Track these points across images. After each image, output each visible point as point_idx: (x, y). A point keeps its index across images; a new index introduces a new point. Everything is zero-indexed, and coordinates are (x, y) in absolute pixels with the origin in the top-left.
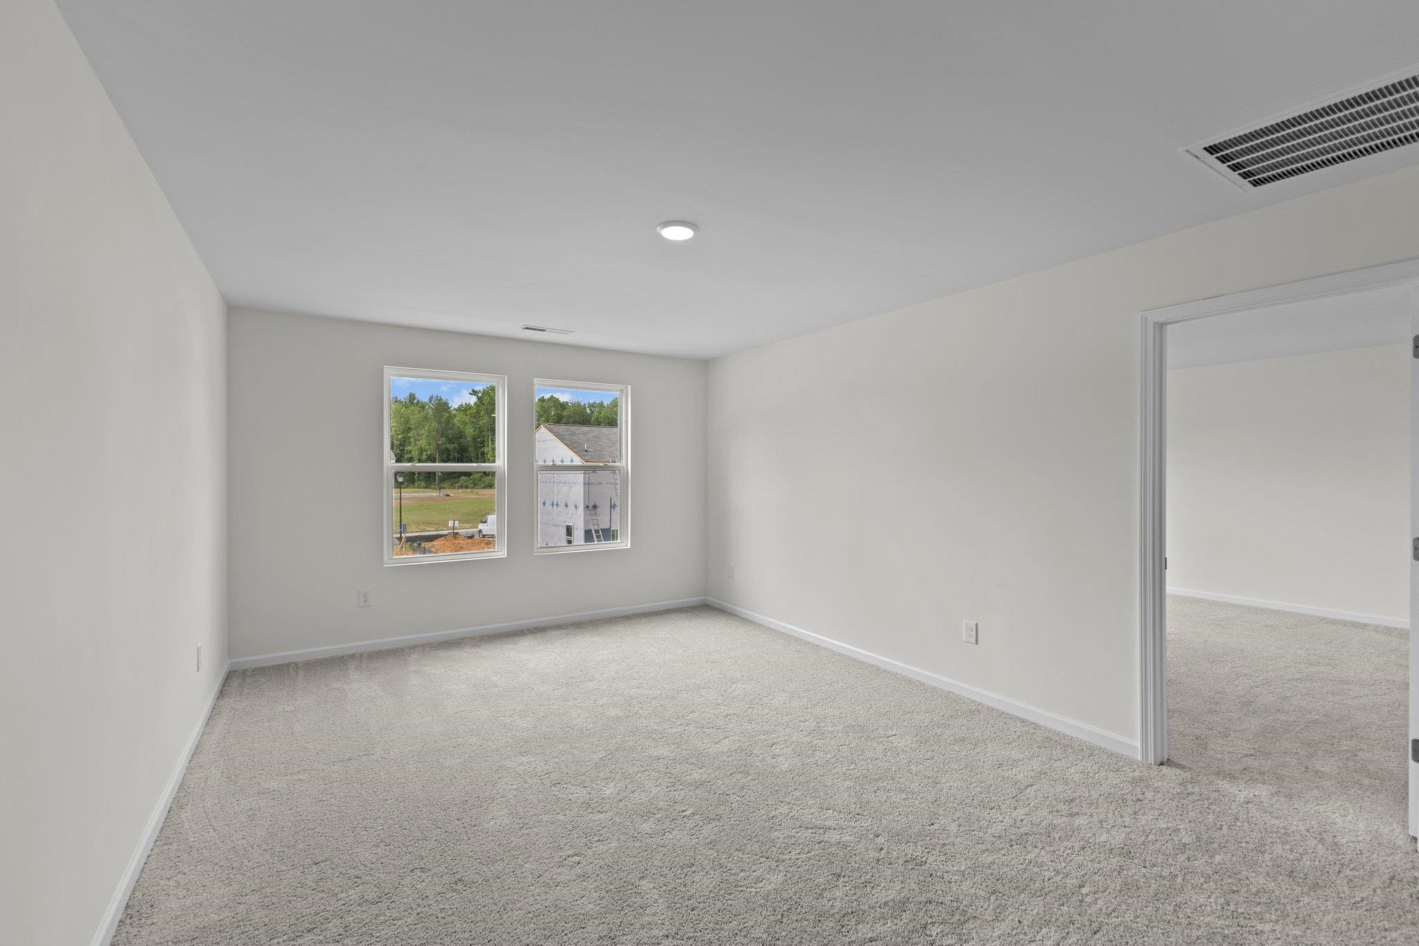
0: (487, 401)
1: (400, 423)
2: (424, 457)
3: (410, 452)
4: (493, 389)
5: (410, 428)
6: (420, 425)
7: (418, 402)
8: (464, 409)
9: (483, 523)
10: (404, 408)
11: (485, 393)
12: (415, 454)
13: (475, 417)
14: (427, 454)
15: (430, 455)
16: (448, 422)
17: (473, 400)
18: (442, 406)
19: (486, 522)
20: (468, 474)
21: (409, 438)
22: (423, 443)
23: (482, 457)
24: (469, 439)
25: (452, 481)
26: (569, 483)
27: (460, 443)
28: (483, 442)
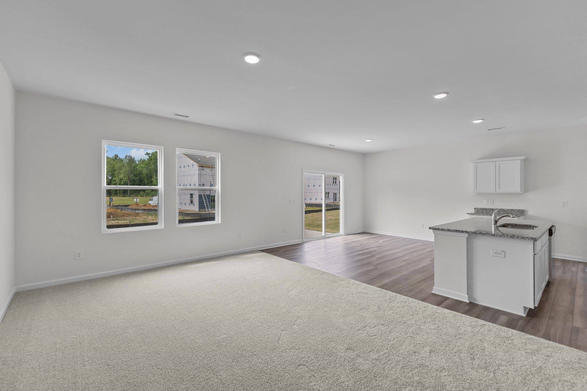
0: (153, 158)
1: (110, 167)
2: (122, 183)
3: (115, 181)
4: (156, 152)
5: (115, 170)
6: (120, 168)
7: (119, 159)
8: (142, 161)
9: (151, 200)
10: (112, 161)
11: (153, 154)
12: (118, 181)
13: (147, 165)
14: (123, 182)
15: (125, 182)
16: (134, 168)
17: (147, 157)
18: (131, 160)
19: (152, 200)
20: (144, 191)
21: (115, 174)
22: (121, 176)
23: (151, 183)
24: (144, 175)
25: (136, 194)
26: (191, 175)
27: (140, 177)
28: (151, 177)
